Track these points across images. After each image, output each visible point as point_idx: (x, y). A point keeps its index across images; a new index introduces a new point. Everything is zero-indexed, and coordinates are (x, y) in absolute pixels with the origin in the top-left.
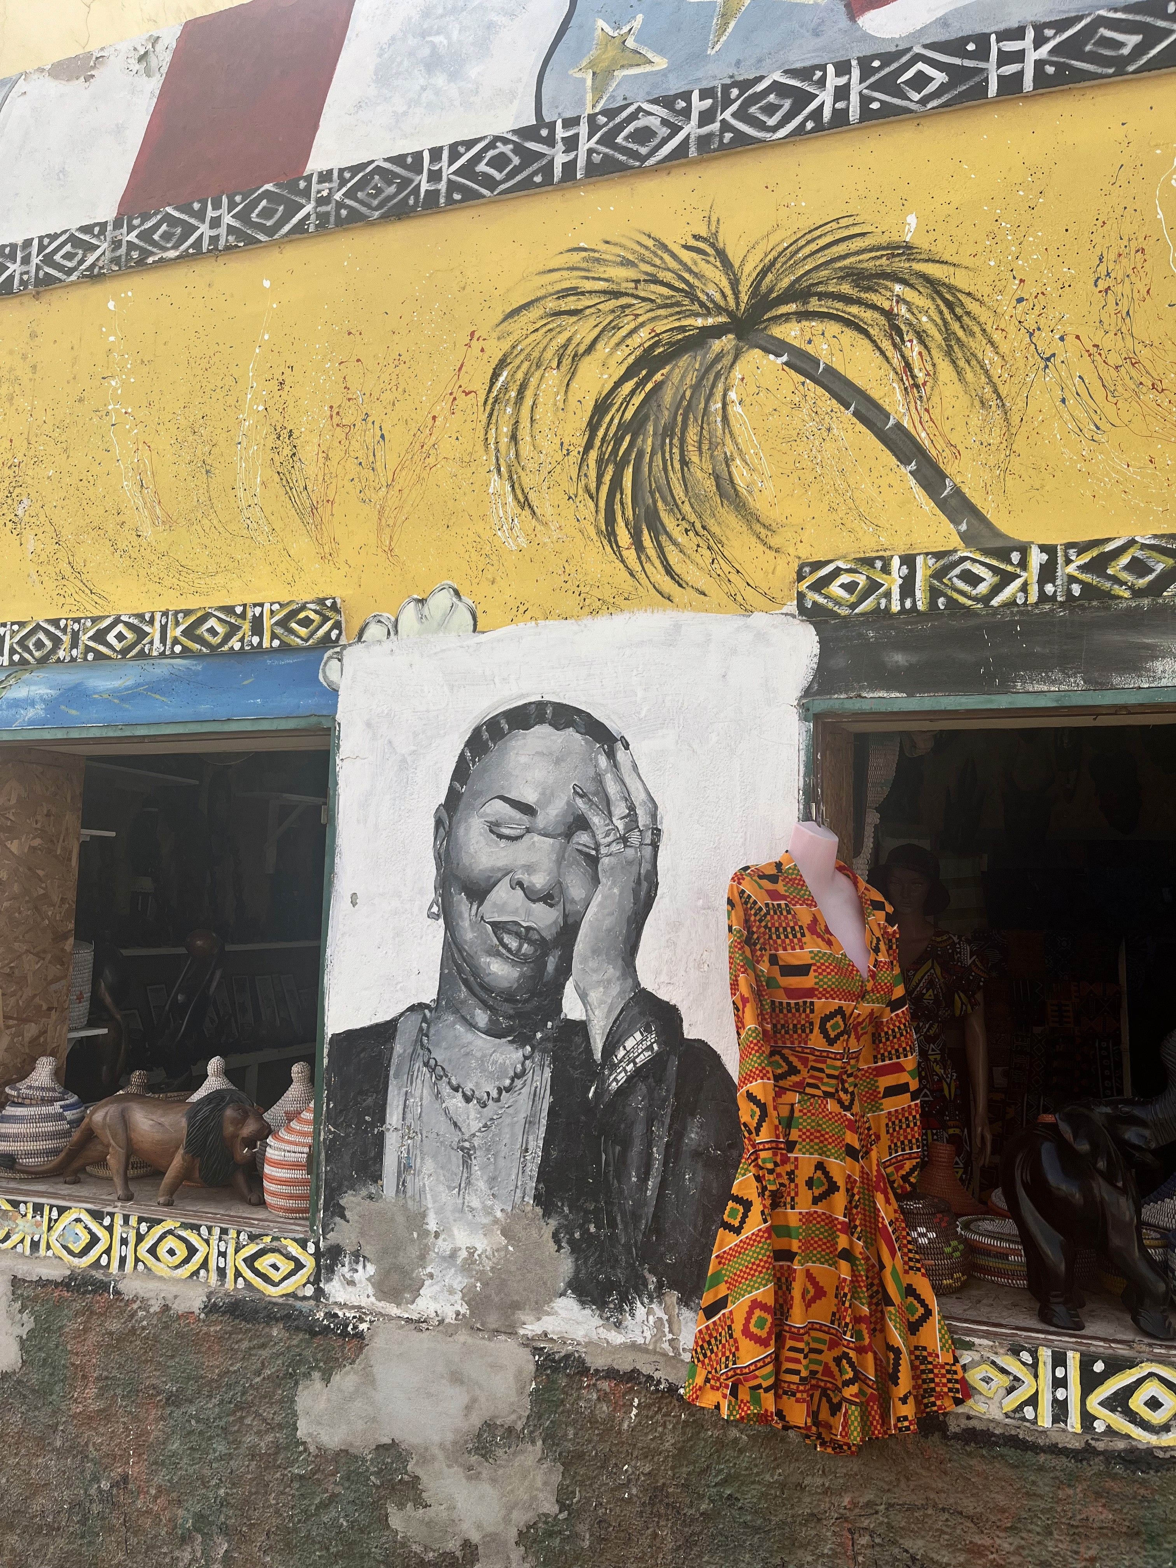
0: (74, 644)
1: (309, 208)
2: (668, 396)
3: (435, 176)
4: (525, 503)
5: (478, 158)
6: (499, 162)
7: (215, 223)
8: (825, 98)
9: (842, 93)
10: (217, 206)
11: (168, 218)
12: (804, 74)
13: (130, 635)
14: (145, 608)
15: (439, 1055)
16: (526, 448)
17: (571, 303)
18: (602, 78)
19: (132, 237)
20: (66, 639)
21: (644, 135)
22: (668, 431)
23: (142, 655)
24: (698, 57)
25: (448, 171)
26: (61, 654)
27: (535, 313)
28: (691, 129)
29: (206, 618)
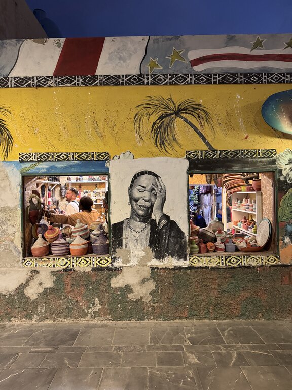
0: (53, 157)
1: (98, 81)
2: (165, 123)
3: (123, 80)
4: (142, 138)
5: (131, 78)
6: (135, 79)
7: (78, 81)
8: (189, 79)
9: (191, 79)
10: (78, 77)
11: (67, 78)
12: (185, 75)
13: (65, 157)
14: (69, 152)
15: (131, 226)
16: (141, 130)
17: (148, 106)
18: (152, 68)
19: (59, 80)
20: (51, 157)
21: (160, 80)
22: (165, 129)
23: (68, 160)
24: (168, 68)
25: (125, 79)
26: (50, 159)
27: (142, 107)
28: (168, 80)
29: (82, 154)
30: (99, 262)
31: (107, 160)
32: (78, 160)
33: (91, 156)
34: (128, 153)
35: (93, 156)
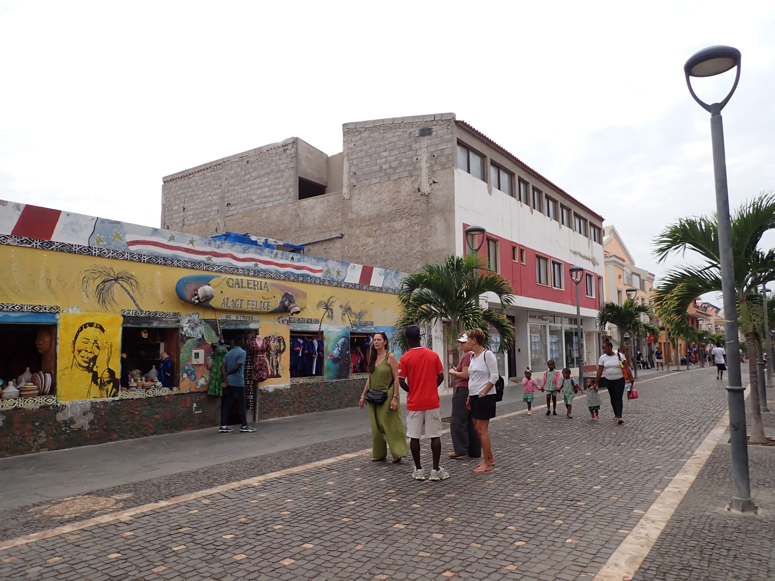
0: (7, 307)
1: (54, 247)
2: (106, 286)
3: (75, 249)
4: (88, 297)
5: (82, 248)
6: (85, 250)
7: (36, 243)
8: (126, 256)
9: (127, 256)
10: (36, 240)
11: (26, 239)
12: (124, 252)
13: (20, 308)
14: (23, 304)
16: (88, 290)
17: (94, 271)
18: (98, 242)
19: (19, 240)
20: (5, 307)
21: (105, 253)
22: (106, 291)
23: (22, 311)
24: (110, 244)
25: (77, 249)
26: (4, 309)
27: (89, 272)
28: (111, 254)
29: (35, 306)
30: (45, 401)
31: (58, 312)
32: (32, 312)
33: (43, 309)
34: (76, 308)
35: (45, 309)
